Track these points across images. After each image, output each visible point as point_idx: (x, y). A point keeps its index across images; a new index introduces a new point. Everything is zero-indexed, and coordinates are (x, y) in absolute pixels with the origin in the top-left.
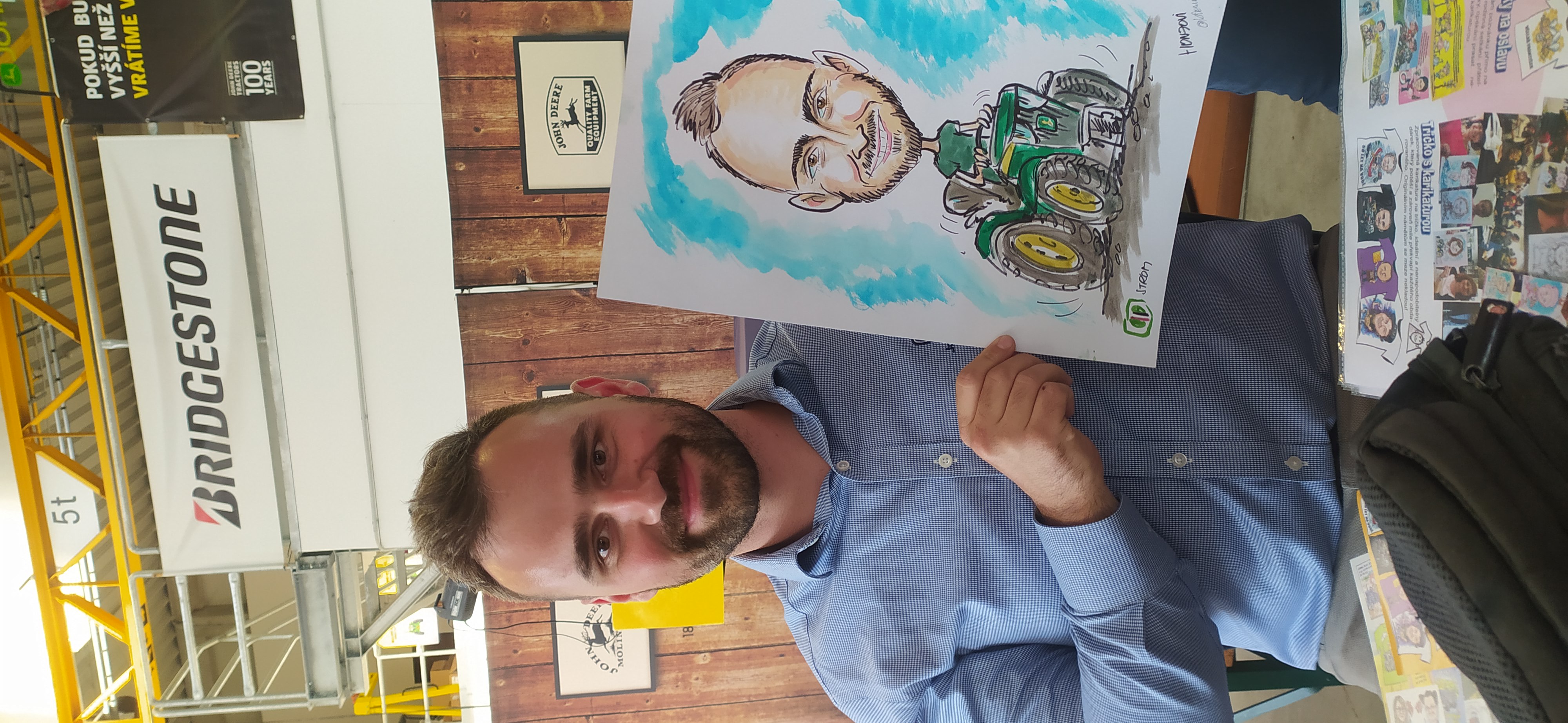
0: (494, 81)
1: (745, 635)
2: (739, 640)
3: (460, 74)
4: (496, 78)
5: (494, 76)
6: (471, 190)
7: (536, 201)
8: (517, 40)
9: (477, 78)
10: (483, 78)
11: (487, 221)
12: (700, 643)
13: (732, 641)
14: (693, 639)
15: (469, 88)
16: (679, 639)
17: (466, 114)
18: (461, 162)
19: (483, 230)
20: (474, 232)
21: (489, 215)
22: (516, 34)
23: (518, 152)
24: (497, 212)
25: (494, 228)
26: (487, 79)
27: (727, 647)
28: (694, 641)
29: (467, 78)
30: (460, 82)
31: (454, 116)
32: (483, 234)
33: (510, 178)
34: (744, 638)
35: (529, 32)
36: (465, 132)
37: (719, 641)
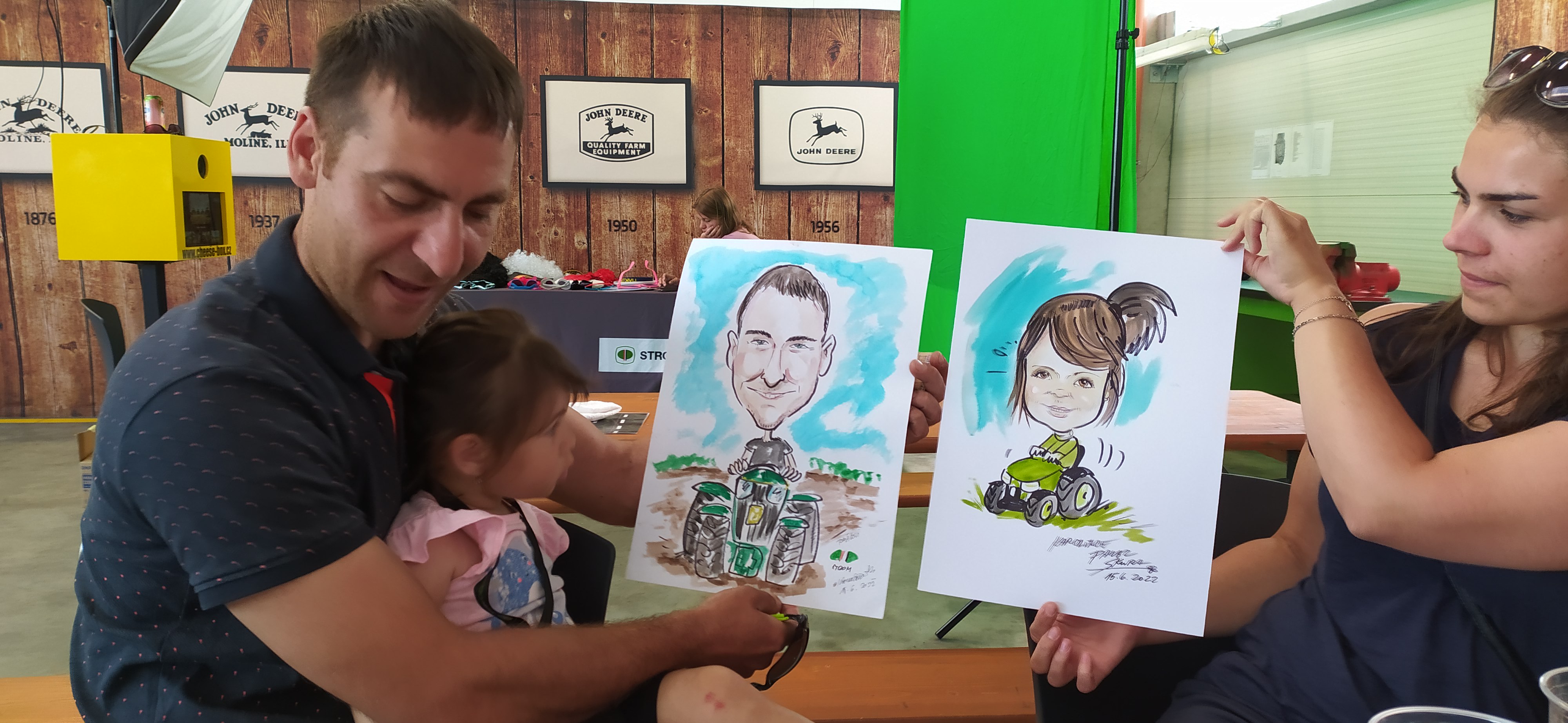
0: (649, 56)
1: (28, 283)
2: (22, 277)
3: (656, 25)
4: (652, 59)
5: (655, 57)
6: (544, 24)
7: (533, 86)
8: (687, 82)
9: (652, 41)
10: (652, 46)
11: (513, 35)
12: (16, 232)
13: (20, 269)
14: (22, 224)
15: (643, 32)
16: (22, 207)
17: (618, 26)
18: (572, 16)
19: (504, 31)
20: (502, 21)
21: (520, 39)
22: (693, 81)
23: (582, 74)
24: (522, 47)
25: (506, 42)
26: (652, 50)
27: (12, 263)
28: (20, 225)
29: (652, 30)
30: (648, 24)
31: (616, 14)
32: (500, 30)
33: (556, 62)
34: (25, 283)
35: (695, 95)
36: (601, 23)
37: (19, 254)
